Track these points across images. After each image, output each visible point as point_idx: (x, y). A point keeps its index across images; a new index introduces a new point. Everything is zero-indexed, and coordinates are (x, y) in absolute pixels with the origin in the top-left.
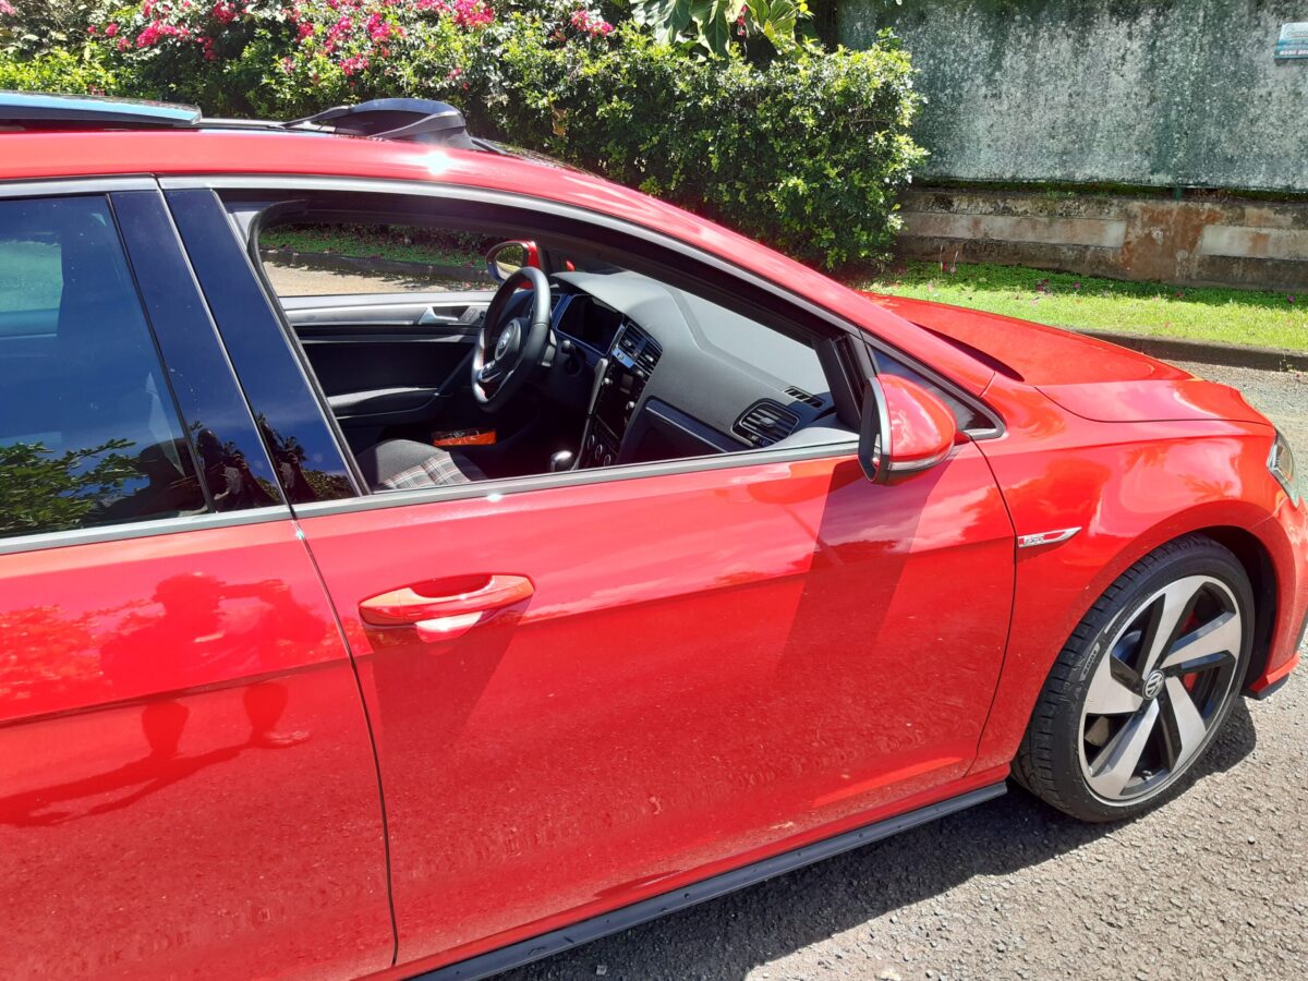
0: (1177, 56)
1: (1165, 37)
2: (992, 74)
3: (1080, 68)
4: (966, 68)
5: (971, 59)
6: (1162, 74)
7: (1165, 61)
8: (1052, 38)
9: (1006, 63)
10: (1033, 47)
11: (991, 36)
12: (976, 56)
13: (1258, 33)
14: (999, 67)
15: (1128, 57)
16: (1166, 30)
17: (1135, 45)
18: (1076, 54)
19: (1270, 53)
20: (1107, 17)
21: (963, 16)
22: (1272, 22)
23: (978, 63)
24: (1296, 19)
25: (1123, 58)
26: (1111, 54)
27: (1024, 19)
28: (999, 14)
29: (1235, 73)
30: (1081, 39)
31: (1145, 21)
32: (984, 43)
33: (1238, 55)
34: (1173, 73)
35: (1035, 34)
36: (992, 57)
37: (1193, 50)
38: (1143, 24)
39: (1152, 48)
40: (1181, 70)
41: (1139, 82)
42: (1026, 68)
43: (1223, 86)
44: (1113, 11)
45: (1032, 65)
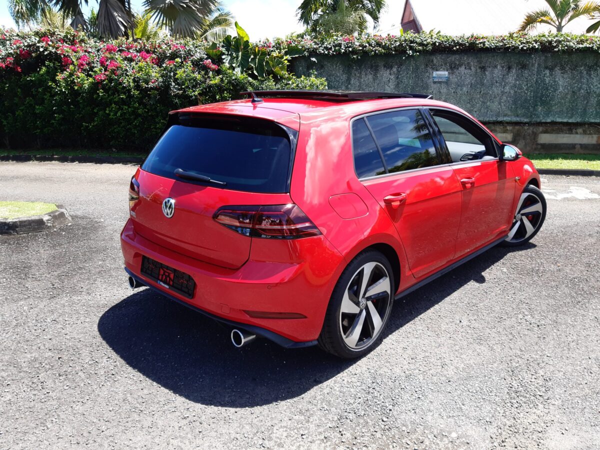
0: (405, 80)
1: (401, 74)
2: (348, 86)
3: (376, 84)
4: (339, 84)
5: (340, 81)
6: (401, 86)
7: (402, 82)
8: (366, 74)
9: (352, 82)
10: (360, 77)
11: (346, 73)
12: (342, 80)
13: (427, 74)
14: (350, 83)
15: (391, 81)
16: (401, 72)
17: (392, 77)
18: (374, 79)
19: (431, 80)
20: (383, 68)
21: (336, 66)
22: (431, 71)
23: (343, 82)
24: (437, 70)
25: (389, 81)
26: (384, 80)
27: (357, 68)
28: (348, 67)
29: (422, 86)
30: (375, 75)
31: (395, 70)
32: (344, 76)
33: (423, 81)
34: (405, 85)
35: (361, 73)
36: (347, 80)
37: (410, 79)
38: (394, 70)
39: (397, 78)
40: (407, 85)
41: (394, 89)
42: (358, 84)
43: (419, 90)
44: (385, 66)
45: (360, 83)
